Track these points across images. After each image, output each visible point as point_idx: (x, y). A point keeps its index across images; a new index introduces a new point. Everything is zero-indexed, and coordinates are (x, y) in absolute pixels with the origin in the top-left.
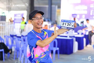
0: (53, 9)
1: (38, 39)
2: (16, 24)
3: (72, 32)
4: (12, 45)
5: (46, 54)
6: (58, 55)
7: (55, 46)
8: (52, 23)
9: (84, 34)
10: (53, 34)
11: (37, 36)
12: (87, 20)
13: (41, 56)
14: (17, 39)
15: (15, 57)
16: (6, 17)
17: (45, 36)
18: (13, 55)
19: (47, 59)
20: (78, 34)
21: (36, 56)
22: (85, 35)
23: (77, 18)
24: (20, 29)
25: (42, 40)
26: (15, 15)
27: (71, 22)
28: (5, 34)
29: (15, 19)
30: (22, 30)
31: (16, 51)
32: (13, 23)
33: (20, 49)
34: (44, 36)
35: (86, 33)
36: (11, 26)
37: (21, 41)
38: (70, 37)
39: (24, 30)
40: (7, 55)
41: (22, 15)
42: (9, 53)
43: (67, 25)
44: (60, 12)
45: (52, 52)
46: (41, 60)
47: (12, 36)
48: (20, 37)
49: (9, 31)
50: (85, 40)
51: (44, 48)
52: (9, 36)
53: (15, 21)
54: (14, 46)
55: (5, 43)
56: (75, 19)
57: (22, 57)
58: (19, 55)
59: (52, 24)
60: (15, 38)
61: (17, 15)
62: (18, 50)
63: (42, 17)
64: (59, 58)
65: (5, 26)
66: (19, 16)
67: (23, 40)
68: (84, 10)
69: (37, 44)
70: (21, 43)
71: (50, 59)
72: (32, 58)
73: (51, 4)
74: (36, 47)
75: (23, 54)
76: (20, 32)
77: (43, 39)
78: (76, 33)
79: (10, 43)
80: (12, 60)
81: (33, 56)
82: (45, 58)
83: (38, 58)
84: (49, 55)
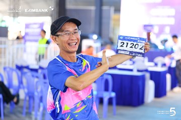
0: (104, 14)
1: (70, 74)
2: (28, 44)
3: (143, 61)
4: (19, 87)
5: (85, 104)
6: (114, 107)
7: (106, 89)
8: (102, 42)
9: (168, 65)
10: (101, 64)
11: (68, 69)
12: (175, 37)
13: (76, 108)
14: (29, 74)
15: (25, 110)
16: (9, 29)
17: (84, 68)
18: (22, 107)
19: (88, 115)
20: (156, 65)
21: (66, 108)
22: (170, 68)
23: (154, 33)
24: (37, 54)
25: (77, 77)
26: (27, 26)
27: (139, 41)
28: (5, 63)
29: (26, 34)
30: (40, 56)
31: (28, 98)
32: (23, 41)
33: (36, 94)
34: (81, 69)
35: (171, 63)
36: (18, 49)
37: (37, 77)
38: (139, 71)
39: (45, 57)
40: (8, 106)
41: (42, 25)
42: (12, 102)
43: (131, 47)
44: (119, 20)
45: (101, 101)
46: (76, 116)
47: (20, 68)
48: (36, 70)
49: (13, 57)
50: (168, 77)
51: (81, 93)
52: (14, 67)
53: (27, 38)
54: (24, 88)
55: (6, 83)
56: (149, 35)
57: (39, 111)
58: (33, 107)
59: (102, 45)
60: (26, 73)
61: (31, 26)
62: (31, 96)
63: (76, 31)
64: (115, 114)
65: (5, 48)
66: (34, 28)
67: (42, 76)
68: (169, 17)
69: (67, 84)
70: (37, 82)
71: (94, 115)
72: (58, 112)
73: (100, 4)
74: (65, 91)
75: (42, 104)
76: (36, 59)
77: (79, 75)
78: (152, 64)
79: (15, 82)
80: (18, 117)
81: (59, 109)
82: (84, 114)
83: (70, 112)
84: (92, 108)
